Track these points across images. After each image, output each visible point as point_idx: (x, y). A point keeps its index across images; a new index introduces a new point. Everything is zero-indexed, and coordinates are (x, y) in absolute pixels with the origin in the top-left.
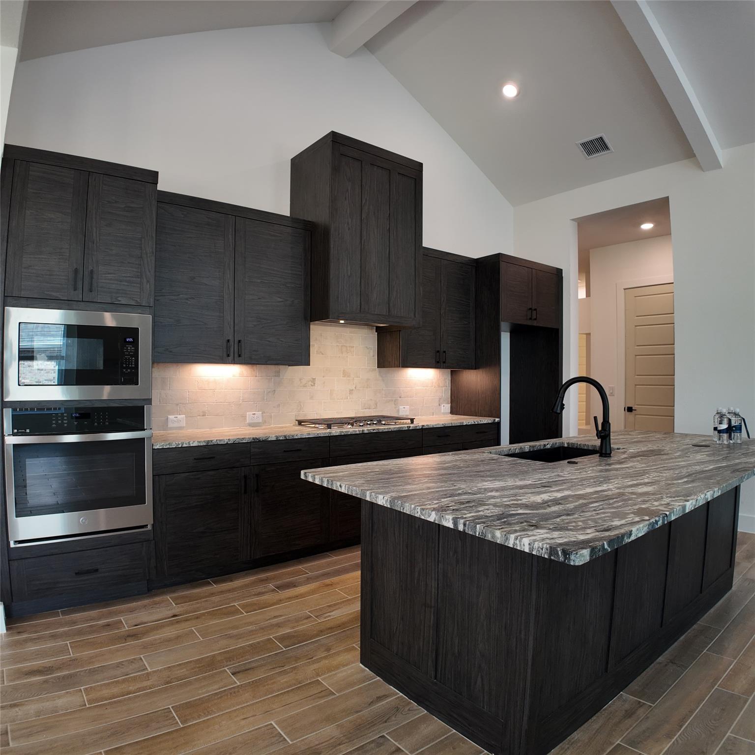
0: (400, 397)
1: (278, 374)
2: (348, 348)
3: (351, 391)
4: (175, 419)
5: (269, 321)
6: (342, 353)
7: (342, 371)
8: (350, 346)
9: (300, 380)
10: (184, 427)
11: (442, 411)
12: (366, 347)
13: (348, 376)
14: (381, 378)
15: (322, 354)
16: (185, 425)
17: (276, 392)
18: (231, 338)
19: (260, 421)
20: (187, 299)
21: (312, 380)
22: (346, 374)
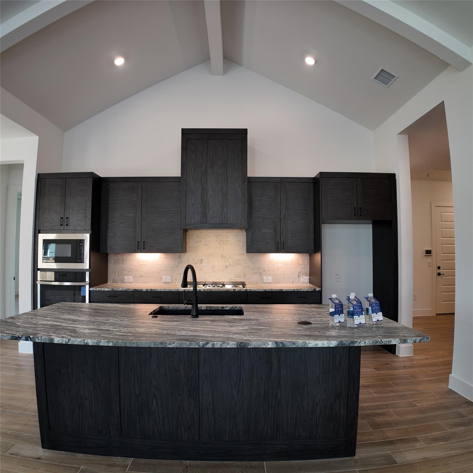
0: (264, 271)
1: (180, 257)
2: (225, 242)
3: (227, 267)
4: (127, 278)
5: (159, 231)
6: (221, 245)
7: (220, 255)
8: (226, 241)
9: (193, 260)
10: (132, 282)
11: (301, 281)
12: (238, 241)
13: (224, 258)
14: (248, 259)
15: (207, 246)
16: (132, 281)
17: (179, 266)
18: (139, 240)
19: (170, 281)
20: (119, 224)
21: (200, 260)
22: (223, 257)
